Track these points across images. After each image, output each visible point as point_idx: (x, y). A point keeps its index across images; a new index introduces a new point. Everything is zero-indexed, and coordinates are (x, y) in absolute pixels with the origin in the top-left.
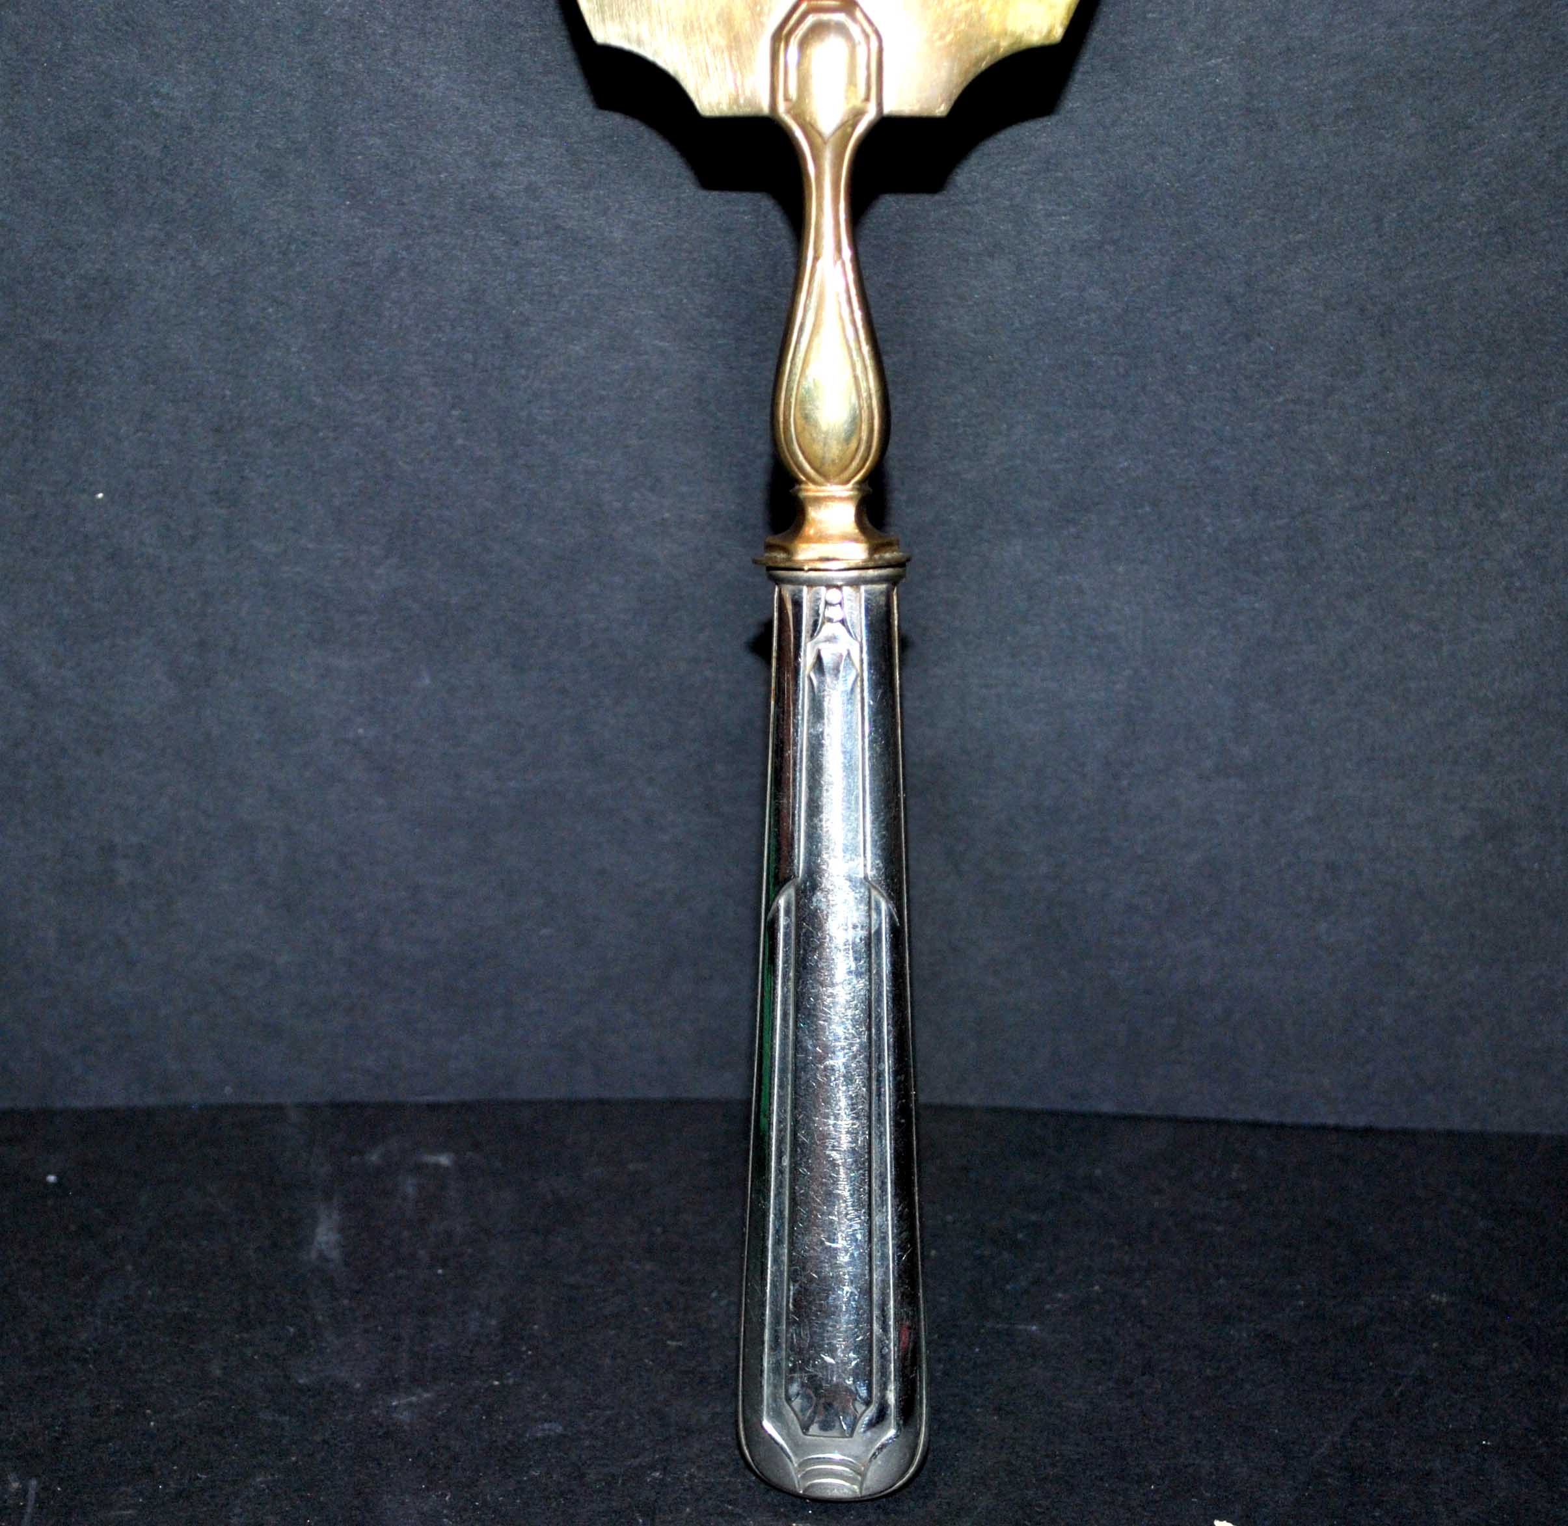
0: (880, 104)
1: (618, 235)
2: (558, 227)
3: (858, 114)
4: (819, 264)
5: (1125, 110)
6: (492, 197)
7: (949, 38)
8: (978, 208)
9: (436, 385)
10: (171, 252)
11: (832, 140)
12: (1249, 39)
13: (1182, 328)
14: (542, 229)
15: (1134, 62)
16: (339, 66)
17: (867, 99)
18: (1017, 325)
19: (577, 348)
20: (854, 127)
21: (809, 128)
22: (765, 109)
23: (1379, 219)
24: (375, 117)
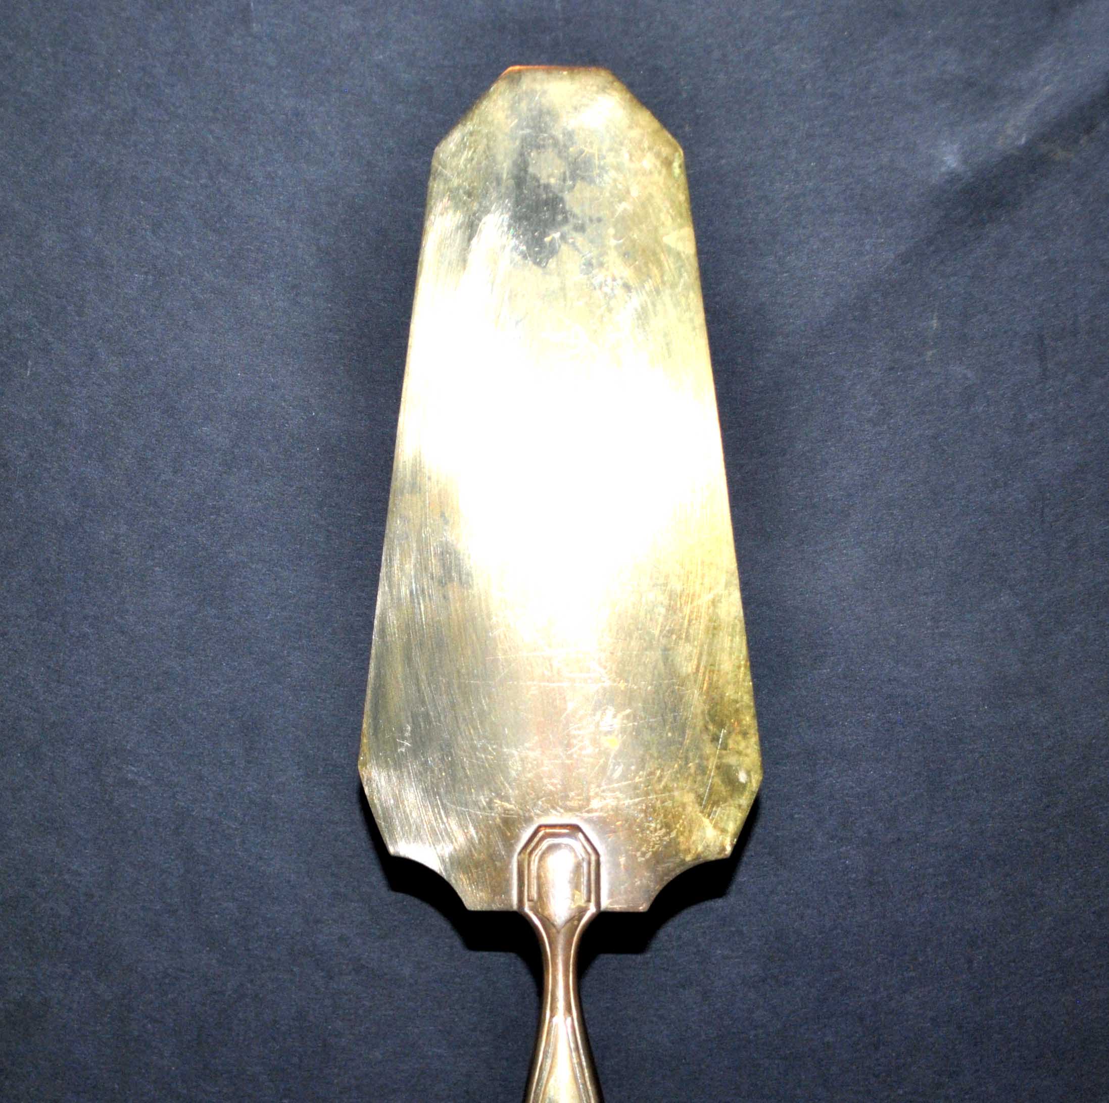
0: (598, 904)
1: (407, 971)
2: (363, 966)
3: (582, 911)
4: (555, 1020)
5: (780, 883)
6: (314, 945)
7: (648, 856)
8: (673, 953)
9: (271, 1081)
10: (76, 984)
11: (563, 931)
12: (870, 833)
13: (826, 1039)
14: (351, 967)
15: (785, 848)
16: (201, 851)
17: (589, 900)
18: (703, 1037)
19: (378, 1054)
20: (580, 920)
21: (546, 921)
22: (515, 907)
23: (970, 961)
24: (228, 887)
